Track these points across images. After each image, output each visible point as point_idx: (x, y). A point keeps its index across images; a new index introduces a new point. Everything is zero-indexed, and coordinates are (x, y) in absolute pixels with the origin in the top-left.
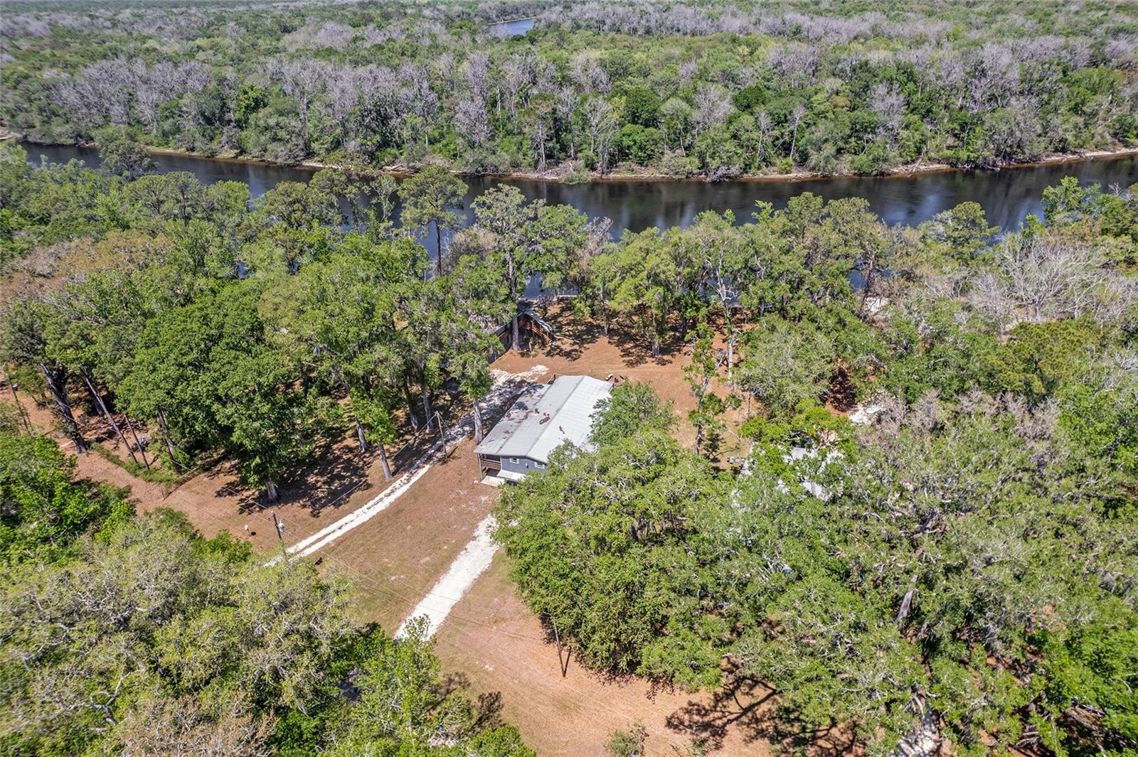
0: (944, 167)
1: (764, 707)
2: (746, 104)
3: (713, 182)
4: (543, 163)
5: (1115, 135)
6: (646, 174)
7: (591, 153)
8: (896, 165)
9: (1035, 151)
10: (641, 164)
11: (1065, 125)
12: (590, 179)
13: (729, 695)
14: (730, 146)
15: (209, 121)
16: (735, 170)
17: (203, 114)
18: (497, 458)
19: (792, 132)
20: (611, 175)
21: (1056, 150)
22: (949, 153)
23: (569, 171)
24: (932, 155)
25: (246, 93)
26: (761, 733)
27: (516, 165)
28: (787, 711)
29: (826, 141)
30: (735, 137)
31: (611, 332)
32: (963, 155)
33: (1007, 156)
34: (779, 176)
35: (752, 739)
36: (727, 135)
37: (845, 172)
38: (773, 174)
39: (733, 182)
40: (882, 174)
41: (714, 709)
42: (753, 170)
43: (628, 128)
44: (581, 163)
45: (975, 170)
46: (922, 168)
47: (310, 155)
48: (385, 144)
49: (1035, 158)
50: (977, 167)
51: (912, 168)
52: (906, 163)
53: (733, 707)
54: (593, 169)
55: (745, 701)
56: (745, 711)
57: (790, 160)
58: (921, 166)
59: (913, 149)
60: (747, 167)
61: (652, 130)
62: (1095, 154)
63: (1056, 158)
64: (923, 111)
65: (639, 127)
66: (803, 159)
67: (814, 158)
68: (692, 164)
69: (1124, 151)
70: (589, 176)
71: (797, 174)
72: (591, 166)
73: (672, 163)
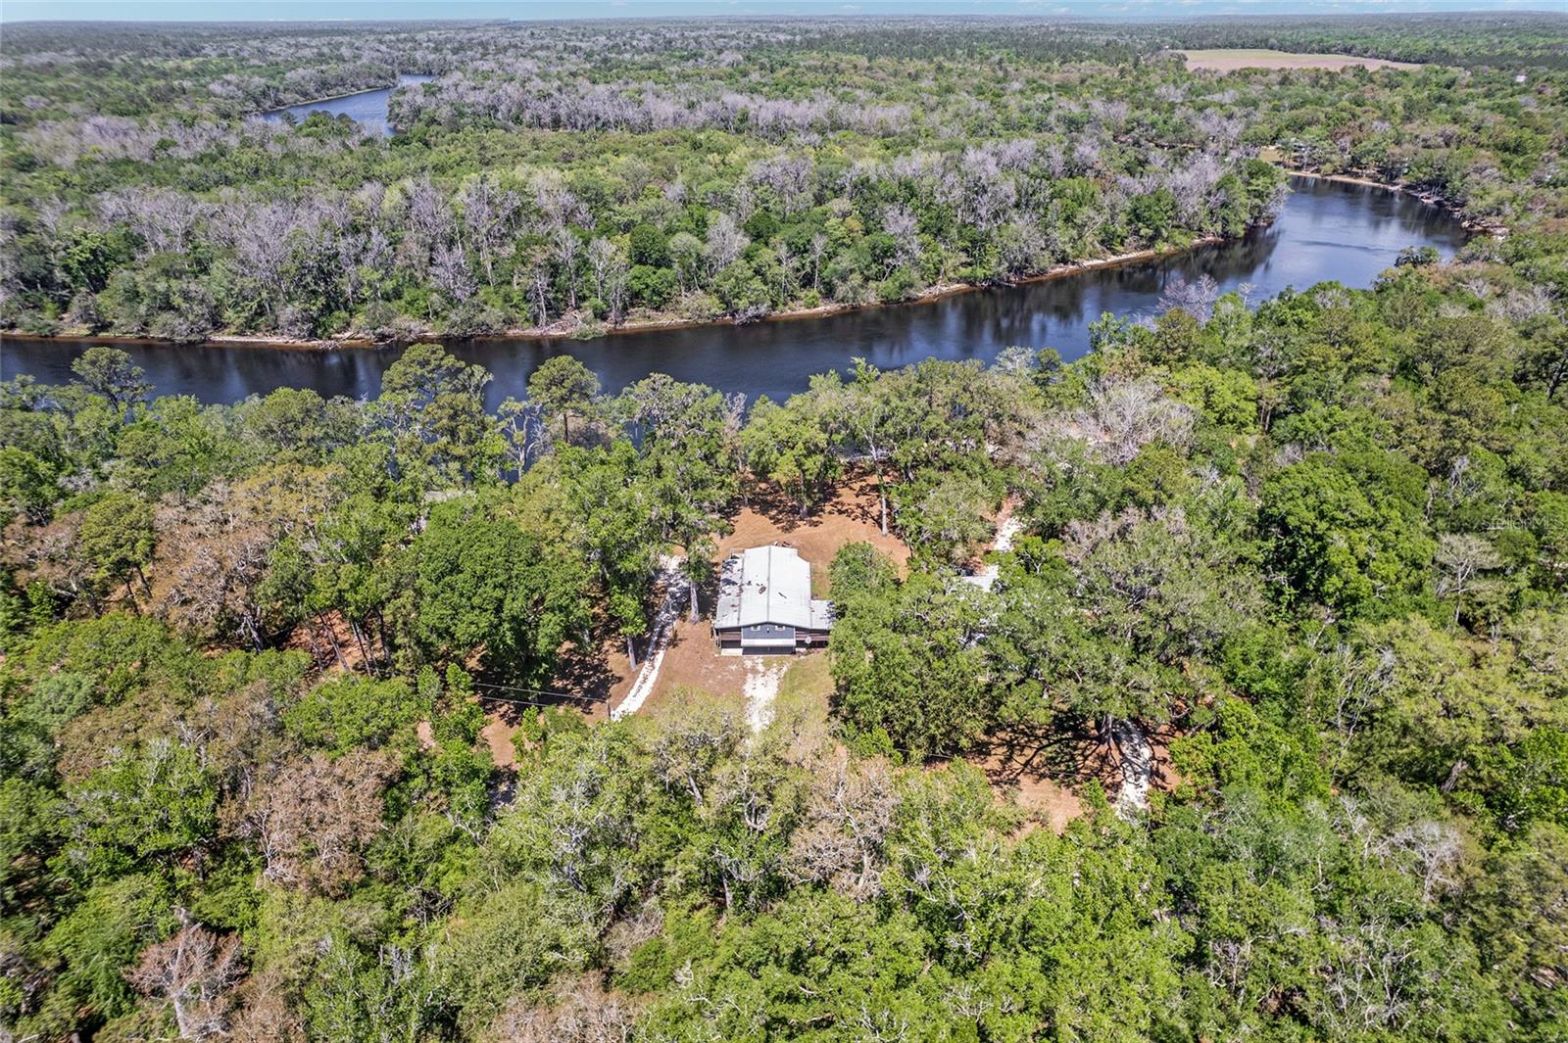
0: (963, 286)
1: (1036, 760)
2: (759, 234)
3: (743, 325)
4: (543, 316)
5: (1102, 242)
6: (666, 320)
7: (599, 302)
8: (920, 290)
9: (1042, 265)
10: (657, 309)
11: (1062, 236)
12: (604, 331)
13: (1009, 758)
14: (756, 283)
16: (763, 310)
18: (738, 629)
19: (813, 263)
20: (627, 325)
21: (1058, 262)
22: (965, 271)
23: (576, 324)
24: (951, 275)
25: (77, 243)
26: (1042, 776)
27: (509, 322)
28: (1052, 758)
29: (852, 271)
30: (757, 272)
32: (980, 272)
33: (1019, 270)
34: (807, 311)
35: (1038, 781)
36: (750, 273)
37: (872, 300)
38: (800, 310)
39: (764, 321)
40: (908, 299)
41: (1004, 769)
42: (781, 307)
43: (637, 269)
44: (589, 313)
45: (994, 288)
46: (944, 289)
47: (218, 324)
48: (327, 309)
49: (1043, 271)
50: (993, 283)
51: (935, 290)
52: (930, 285)
53: (1015, 765)
54: (604, 319)
55: (1022, 760)
56: (1025, 765)
57: (814, 292)
58: (942, 288)
59: (933, 271)
60: (774, 305)
61: (664, 270)
62: (1091, 263)
63: (1059, 269)
64: (934, 230)
65: (649, 269)
66: (829, 292)
67: (841, 290)
68: (711, 305)
69: (1114, 258)
70: (603, 327)
71: (825, 308)
72: (602, 316)
73: (695, 306)
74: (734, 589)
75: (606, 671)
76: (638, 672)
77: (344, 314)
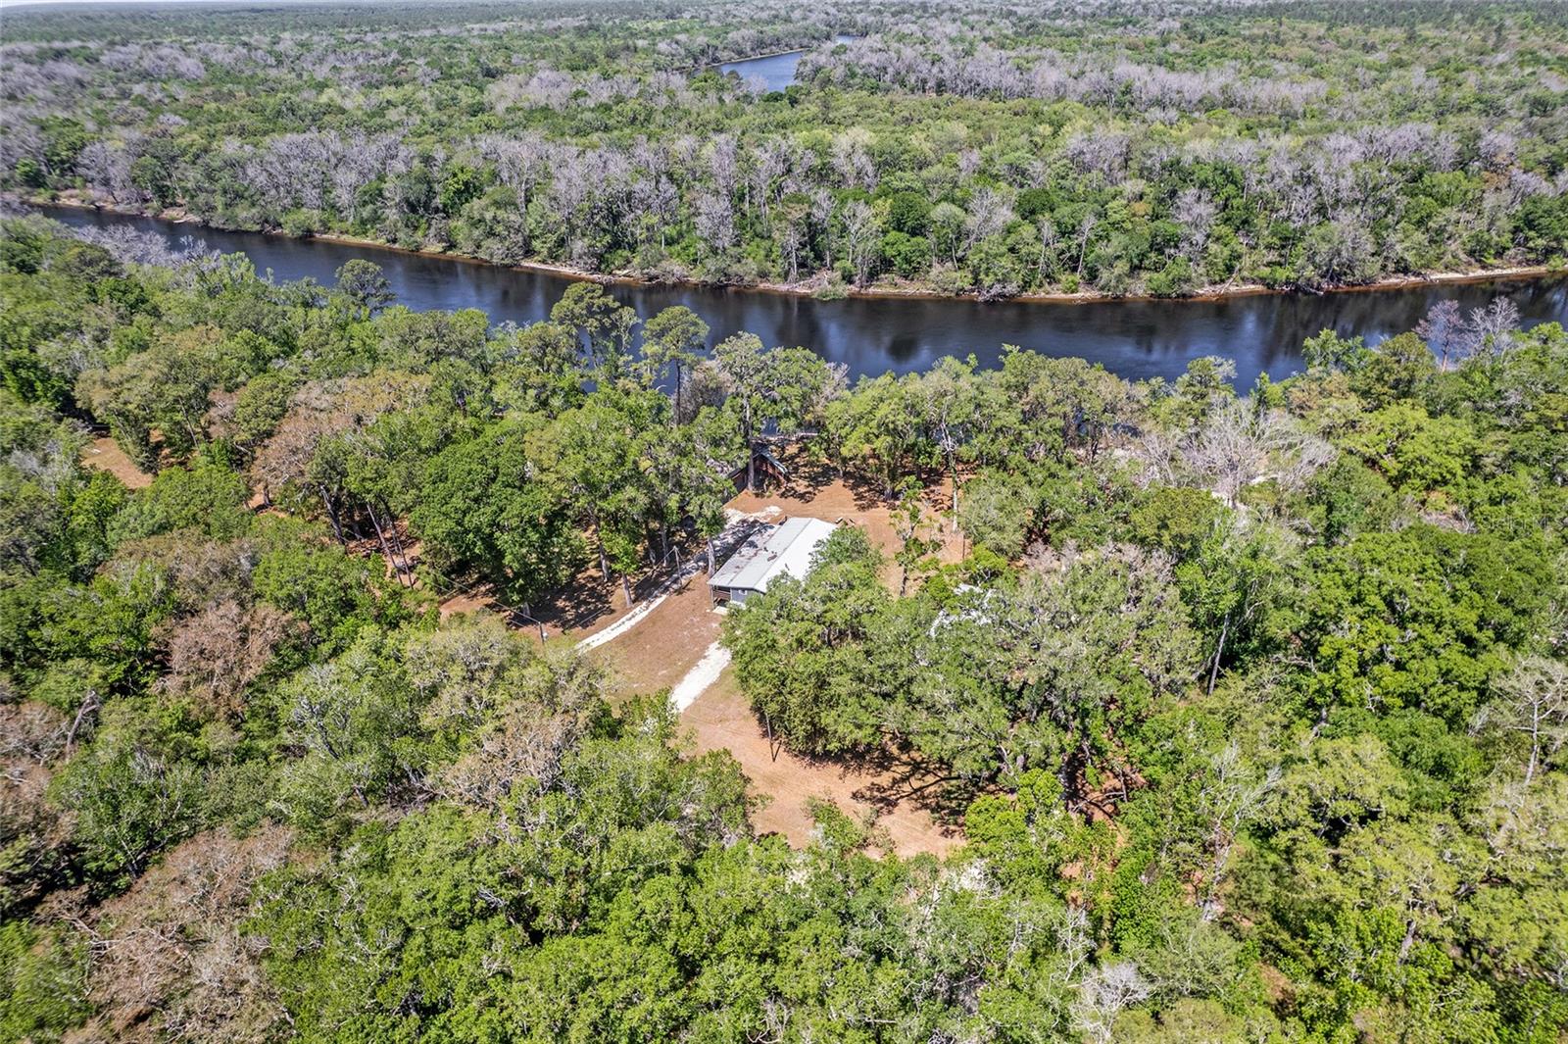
0: (1259, 288)
1: (932, 789)
2: (1029, 212)
3: (986, 302)
4: (794, 273)
5: (1471, 253)
6: (912, 289)
7: (849, 264)
8: (1202, 285)
9: (1368, 272)
10: (906, 278)
11: (1405, 243)
12: (846, 294)
13: (905, 779)
14: (1006, 262)
15: (413, 208)
16: (1011, 288)
17: (407, 201)
18: (727, 589)
19: (1080, 246)
20: (871, 290)
21: (1397, 271)
22: (1266, 271)
23: (824, 284)
24: (1245, 274)
25: (455, 175)
26: (925, 806)
27: (763, 275)
28: (949, 792)
29: (1118, 257)
30: (1012, 250)
31: (847, 475)
32: (1281, 274)
33: (1334, 276)
34: (1063, 296)
35: (917, 809)
36: (1004, 249)
37: (1140, 293)
38: (1056, 294)
39: (1009, 301)
40: (1184, 296)
41: (891, 788)
42: (1033, 288)
43: (893, 235)
44: (837, 275)
45: (1296, 292)
46: (1233, 289)
47: (529, 253)
48: (615, 245)
49: (1367, 281)
50: (1298, 289)
51: (1220, 289)
52: (1214, 283)
53: (906, 788)
54: (851, 282)
55: (916, 784)
56: (915, 791)
57: (1077, 277)
58: (1232, 287)
59: (1222, 267)
60: (1026, 285)
61: (920, 239)
62: (1444, 276)
63: (1395, 280)
64: (1238, 222)
65: (904, 236)
66: (1092, 277)
67: (1105, 276)
68: (962, 279)
69: (1481, 273)
70: (845, 290)
71: (1085, 294)
72: (848, 279)
73: (940, 278)
74: (752, 551)
75: (607, 602)
76: (631, 609)
77: (626, 253)
